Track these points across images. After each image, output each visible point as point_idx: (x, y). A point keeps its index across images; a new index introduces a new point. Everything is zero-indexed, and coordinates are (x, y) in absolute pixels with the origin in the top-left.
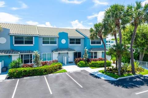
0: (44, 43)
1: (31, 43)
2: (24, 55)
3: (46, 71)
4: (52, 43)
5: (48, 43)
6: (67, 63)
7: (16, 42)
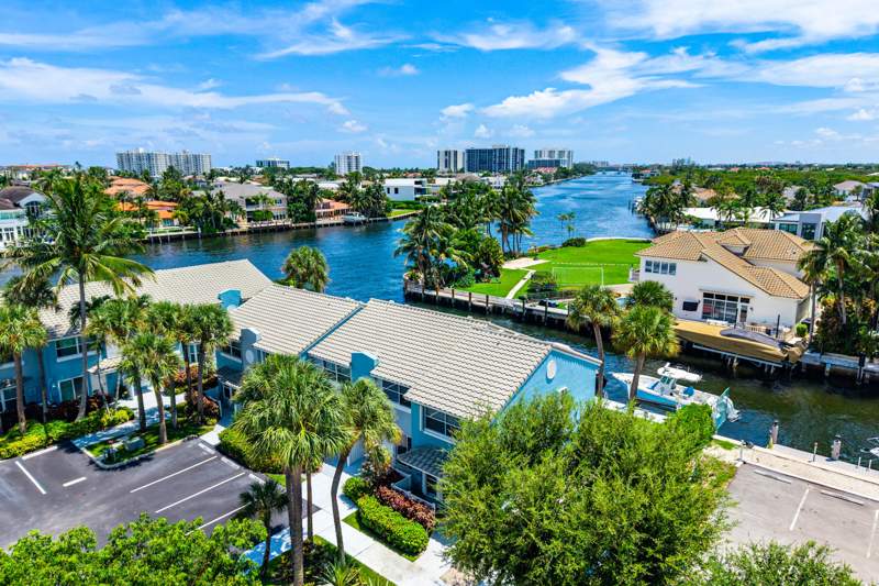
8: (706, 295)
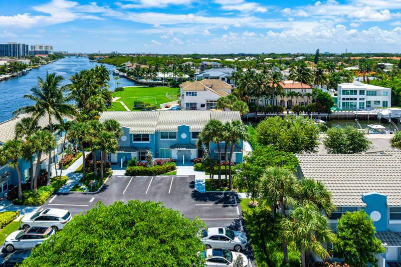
0: (162, 137)
1: (148, 139)
2: (141, 152)
3: (155, 172)
4: (170, 137)
5: (166, 137)
6: (185, 161)
7: (135, 140)
8: (207, 101)
